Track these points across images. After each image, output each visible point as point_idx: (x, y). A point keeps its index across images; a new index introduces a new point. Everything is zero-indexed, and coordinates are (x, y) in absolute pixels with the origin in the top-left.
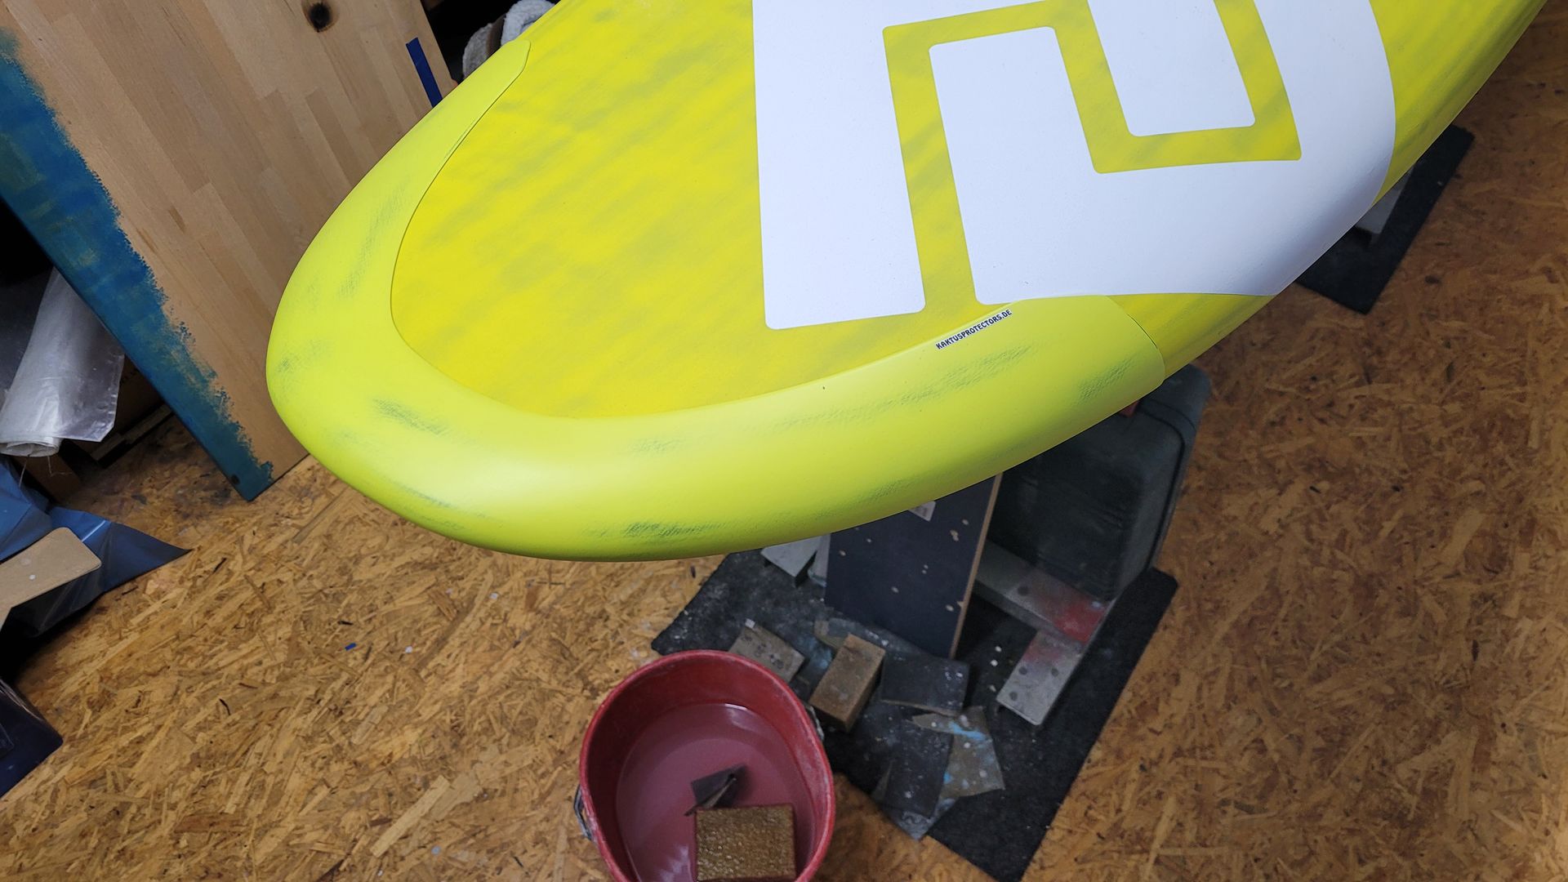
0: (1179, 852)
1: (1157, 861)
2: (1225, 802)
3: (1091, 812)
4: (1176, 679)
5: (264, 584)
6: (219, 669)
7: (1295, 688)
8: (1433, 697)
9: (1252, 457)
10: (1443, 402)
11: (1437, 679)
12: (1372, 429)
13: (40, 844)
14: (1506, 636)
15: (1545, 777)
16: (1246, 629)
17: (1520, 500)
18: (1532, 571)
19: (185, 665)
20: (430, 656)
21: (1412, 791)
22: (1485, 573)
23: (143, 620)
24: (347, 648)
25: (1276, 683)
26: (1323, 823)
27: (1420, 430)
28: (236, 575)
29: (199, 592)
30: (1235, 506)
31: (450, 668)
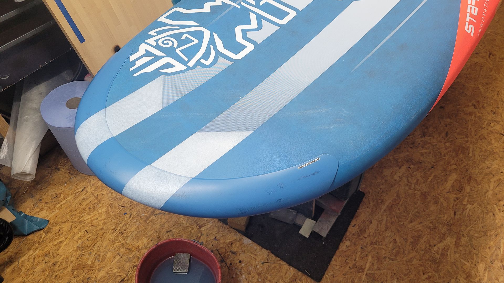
0: (373, 272)
1: (366, 275)
2: (385, 257)
3: (347, 261)
4: (371, 222)
5: (97, 195)
6: (84, 221)
7: (405, 224)
8: (443, 227)
9: (391, 158)
10: (445, 143)
11: (445, 222)
12: (425, 150)
13: (30, 274)
14: (464, 210)
15: (475, 249)
16: (390, 208)
17: (467, 171)
18: (471, 191)
19: (74, 220)
20: (150, 217)
21: (438, 254)
22: (457, 192)
23: (60, 206)
24: (124, 214)
25: (399, 223)
26: (413, 263)
27: (439, 151)
28: (89, 192)
29: (77, 197)
30: (387, 172)
31: (156, 220)
